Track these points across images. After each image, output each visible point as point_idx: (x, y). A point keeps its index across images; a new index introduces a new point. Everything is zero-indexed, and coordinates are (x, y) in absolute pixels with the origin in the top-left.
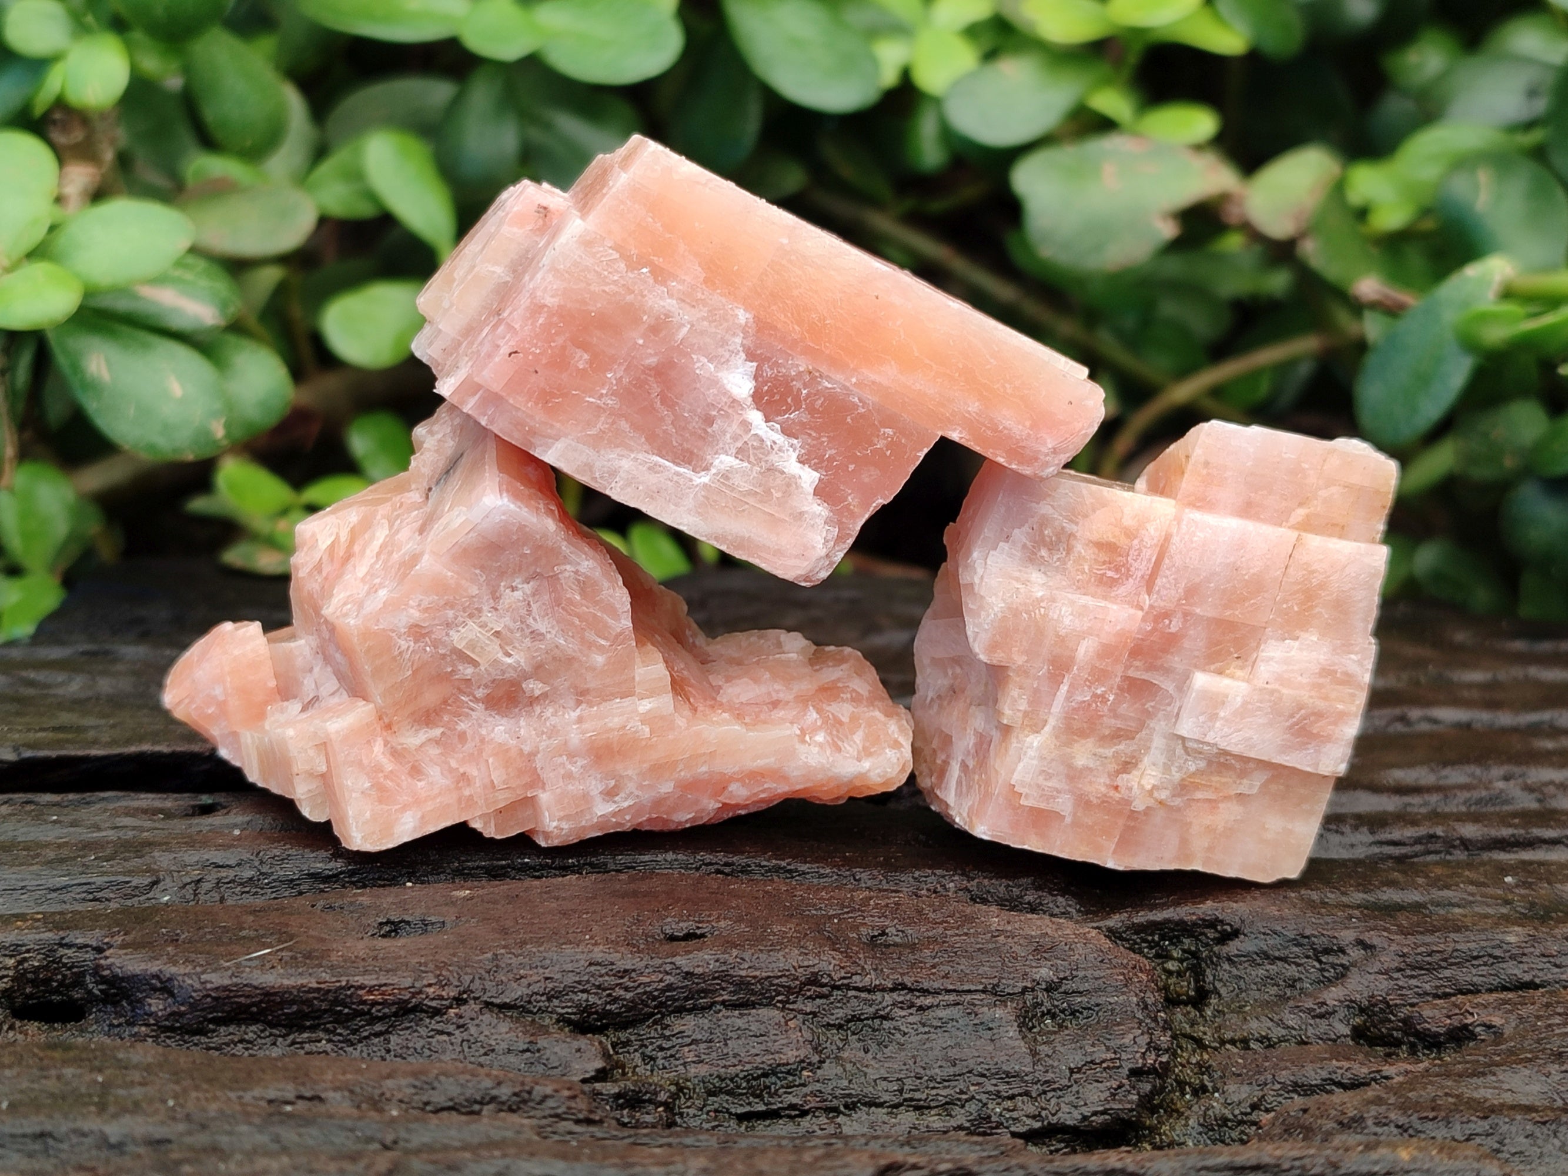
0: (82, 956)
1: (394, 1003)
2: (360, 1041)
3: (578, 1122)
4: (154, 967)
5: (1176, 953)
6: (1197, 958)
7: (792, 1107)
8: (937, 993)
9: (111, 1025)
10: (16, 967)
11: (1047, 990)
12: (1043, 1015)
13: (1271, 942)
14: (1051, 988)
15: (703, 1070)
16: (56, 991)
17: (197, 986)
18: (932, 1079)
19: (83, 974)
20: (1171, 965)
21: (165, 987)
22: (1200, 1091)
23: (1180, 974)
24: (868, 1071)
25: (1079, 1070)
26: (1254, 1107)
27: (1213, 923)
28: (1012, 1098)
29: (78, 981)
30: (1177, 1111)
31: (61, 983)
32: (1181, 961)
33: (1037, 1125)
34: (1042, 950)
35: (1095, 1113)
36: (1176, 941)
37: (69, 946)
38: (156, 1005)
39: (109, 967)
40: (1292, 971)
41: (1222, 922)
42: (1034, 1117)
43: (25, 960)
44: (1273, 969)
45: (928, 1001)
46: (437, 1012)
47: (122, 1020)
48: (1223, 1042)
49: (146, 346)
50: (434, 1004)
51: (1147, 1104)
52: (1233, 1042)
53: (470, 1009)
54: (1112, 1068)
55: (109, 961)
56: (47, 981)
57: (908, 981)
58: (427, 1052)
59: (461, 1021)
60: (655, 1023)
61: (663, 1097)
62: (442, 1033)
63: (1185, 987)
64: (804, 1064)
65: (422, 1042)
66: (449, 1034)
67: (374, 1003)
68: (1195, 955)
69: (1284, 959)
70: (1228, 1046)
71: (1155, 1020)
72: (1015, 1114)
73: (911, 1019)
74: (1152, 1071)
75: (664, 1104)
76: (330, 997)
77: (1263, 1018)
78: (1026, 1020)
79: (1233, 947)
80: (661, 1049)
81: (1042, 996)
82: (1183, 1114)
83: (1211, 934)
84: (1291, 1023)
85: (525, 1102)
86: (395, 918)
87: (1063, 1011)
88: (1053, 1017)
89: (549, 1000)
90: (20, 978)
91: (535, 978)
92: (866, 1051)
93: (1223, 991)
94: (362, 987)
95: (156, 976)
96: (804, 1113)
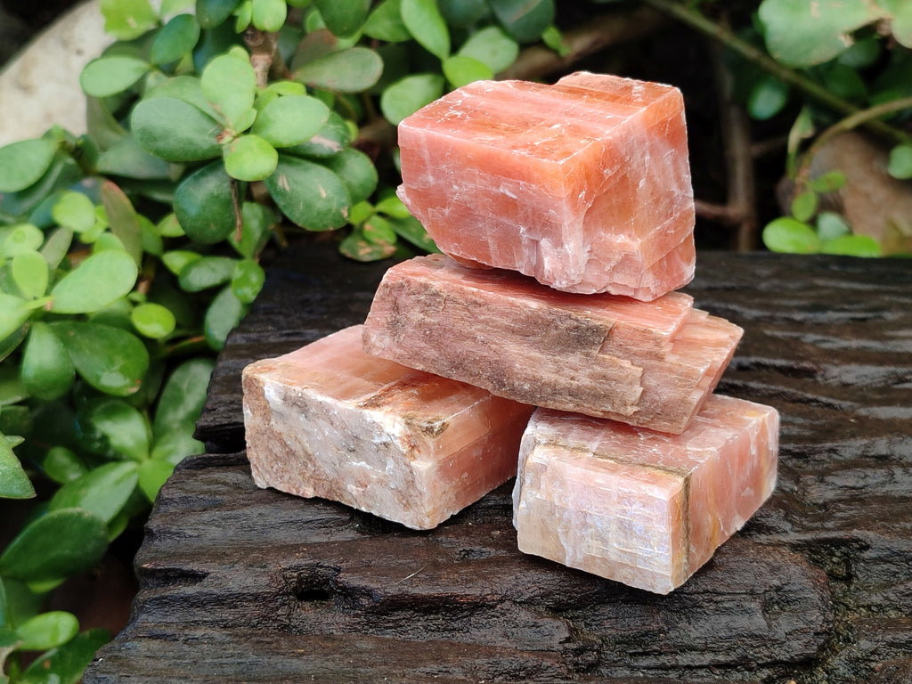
0: (327, 572)
1: (472, 603)
2: (457, 619)
3: (562, 679)
4: (363, 584)
5: (838, 554)
6: (849, 557)
7: (655, 651)
8: (723, 594)
9: (344, 608)
10: (298, 577)
11: (776, 591)
12: (774, 603)
13: (885, 553)
14: (778, 589)
15: (613, 632)
16: (315, 586)
17: (383, 594)
18: (720, 638)
19: (328, 580)
20: (835, 559)
21: (368, 593)
22: (847, 640)
23: (839, 564)
24: (691, 634)
25: (790, 634)
26: (873, 653)
27: (857, 540)
28: (758, 647)
29: (326, 582)
30: (835, 650)
31: (318, 583)
32: (840, 557)
33: (769, 660)
34: (774, 570)
35: (797, 655)
36: (838, 548)
37: (321, 567)
38: (364, 601)
39: (341, 583)
40: (894, 568)
41: (861, 541)
42: (768, 657)
43: (301, 573)
44: (885, 566)
45: (720, 598)
46: (493, 607)
47: (349, 606)
48: (858, 607)
49: (306, 170)
50: (491, 603)
51: (822, 648)
52: (863, 607)
53: (507, 605)
54: (804, 632)
55: (343, 579)
56: (311, 582)
57: (709, 588)
58: (488, 626)
59: (503, 611)
60: (591, 608)
61: (596, 647)
62: (494, 616)
63: (841, 571)
64: (661, 631)
65: (485, 621)
66: (498, 617)
67: (463, 603)
68: (846, 554)
69: (890, 562)
70: (861, 609)
71: (827, 606)
72: (759, 655)
73: (711, 607)
74: (825, 632)
75: (597, 651)
76: (444, 600)
77: (878, 594)
78: (766, 608)
79: (867, 554)
80: (594, 620)
81: (774, 594)
82: (838, 652)
83: (856, 545)
84: (892, 598)
85: (538, 670)
86: (468, 549)
87: (783, 601)
88: (778, 604)
89: (542, 599)
90: (300, 581)
91: (535, 588)
92: (690, 624)
93: (860, 576)
94: (458, 596)
95: (363, 588)
96: (660, 654)
